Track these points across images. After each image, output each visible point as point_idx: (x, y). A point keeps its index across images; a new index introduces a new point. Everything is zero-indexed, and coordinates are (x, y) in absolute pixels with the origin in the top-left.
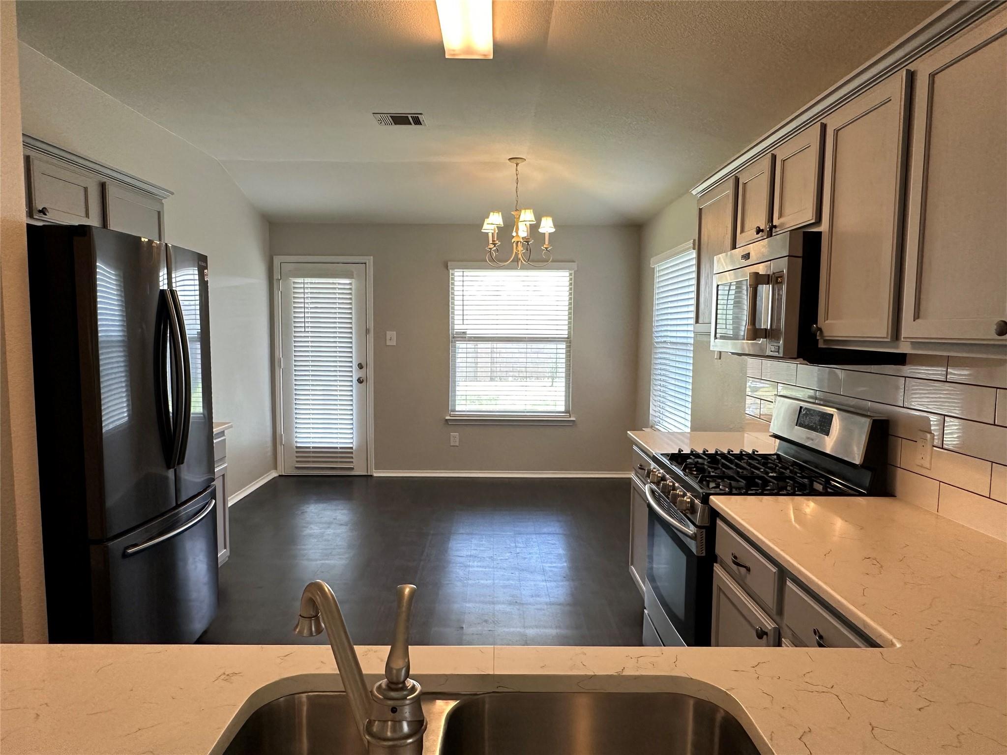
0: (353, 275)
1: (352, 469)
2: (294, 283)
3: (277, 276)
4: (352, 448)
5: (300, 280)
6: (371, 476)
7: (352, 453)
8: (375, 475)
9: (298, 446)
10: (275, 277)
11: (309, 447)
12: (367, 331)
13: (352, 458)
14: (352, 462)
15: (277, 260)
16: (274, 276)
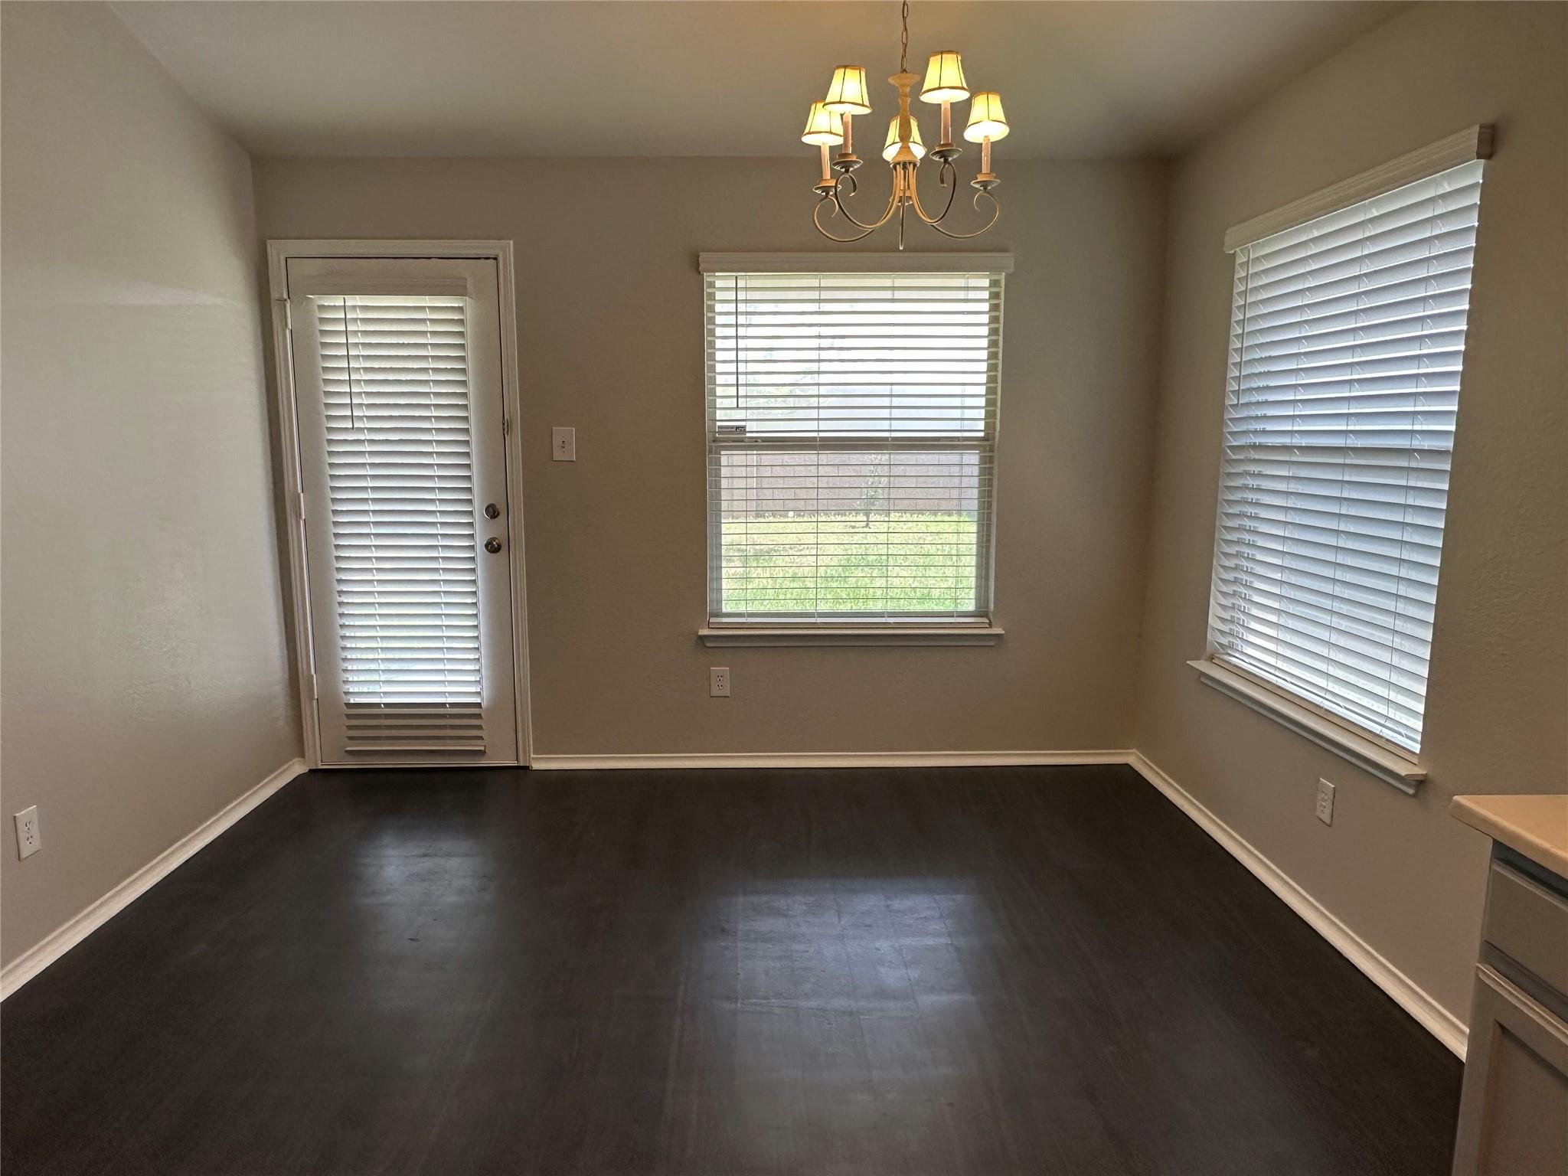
0: (465, 287)
1: (481, 753)
2: (322, 308)
3: (278, 291)
4: (479, 705)
5: (338, 301)
6: (527, 768)
7: (479, 716)
8: (536, 766)
9: (352, 701)
10: (274, 295)
11: (377, 705)
12: (506, 427)
13: (480, 727)
14: (481, 738)
15: (277, 251)
16: (272, 292)
